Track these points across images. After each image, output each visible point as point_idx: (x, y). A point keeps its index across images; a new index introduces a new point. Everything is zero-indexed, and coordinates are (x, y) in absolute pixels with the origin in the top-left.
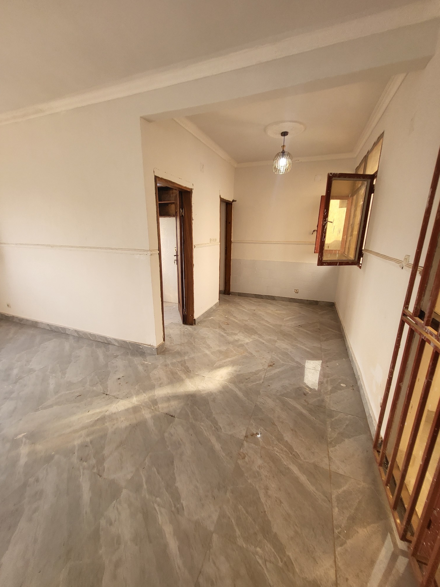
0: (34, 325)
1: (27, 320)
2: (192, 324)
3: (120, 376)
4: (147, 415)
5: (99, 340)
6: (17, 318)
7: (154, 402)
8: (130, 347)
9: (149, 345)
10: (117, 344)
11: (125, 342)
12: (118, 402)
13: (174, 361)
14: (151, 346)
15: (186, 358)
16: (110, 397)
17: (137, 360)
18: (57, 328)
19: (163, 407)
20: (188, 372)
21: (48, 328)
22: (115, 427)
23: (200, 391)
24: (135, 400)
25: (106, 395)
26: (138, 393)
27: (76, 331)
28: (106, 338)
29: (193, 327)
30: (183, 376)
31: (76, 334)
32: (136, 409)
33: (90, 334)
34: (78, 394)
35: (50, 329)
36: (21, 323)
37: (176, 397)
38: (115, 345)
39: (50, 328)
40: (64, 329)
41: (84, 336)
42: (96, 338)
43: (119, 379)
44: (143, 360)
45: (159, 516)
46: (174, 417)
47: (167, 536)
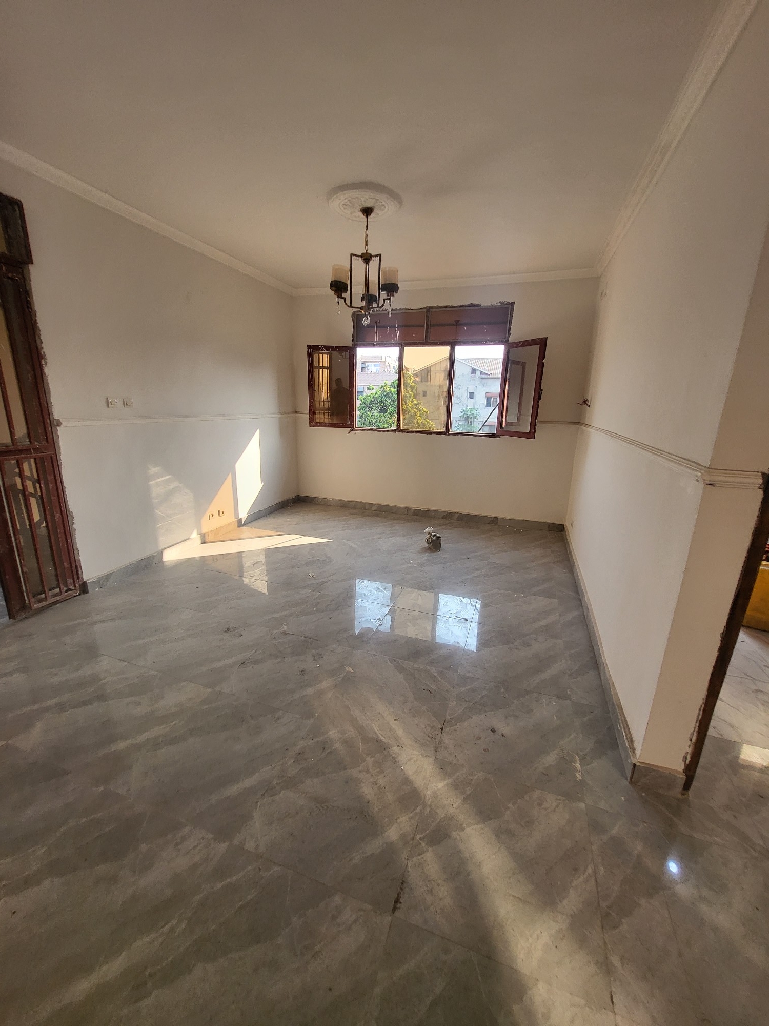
3: (503, 729)
12: (427, 756)
14: (632, 745)
16: (438, 737)
22: (362, 776)
24: (436, 787)
25: (442, 728)
26: (458, 786)
32: (410, 798)
34: (434, 688)
43: (493, 731)
45: (148, 939)
46: (395, 909)
47: (105, 968)
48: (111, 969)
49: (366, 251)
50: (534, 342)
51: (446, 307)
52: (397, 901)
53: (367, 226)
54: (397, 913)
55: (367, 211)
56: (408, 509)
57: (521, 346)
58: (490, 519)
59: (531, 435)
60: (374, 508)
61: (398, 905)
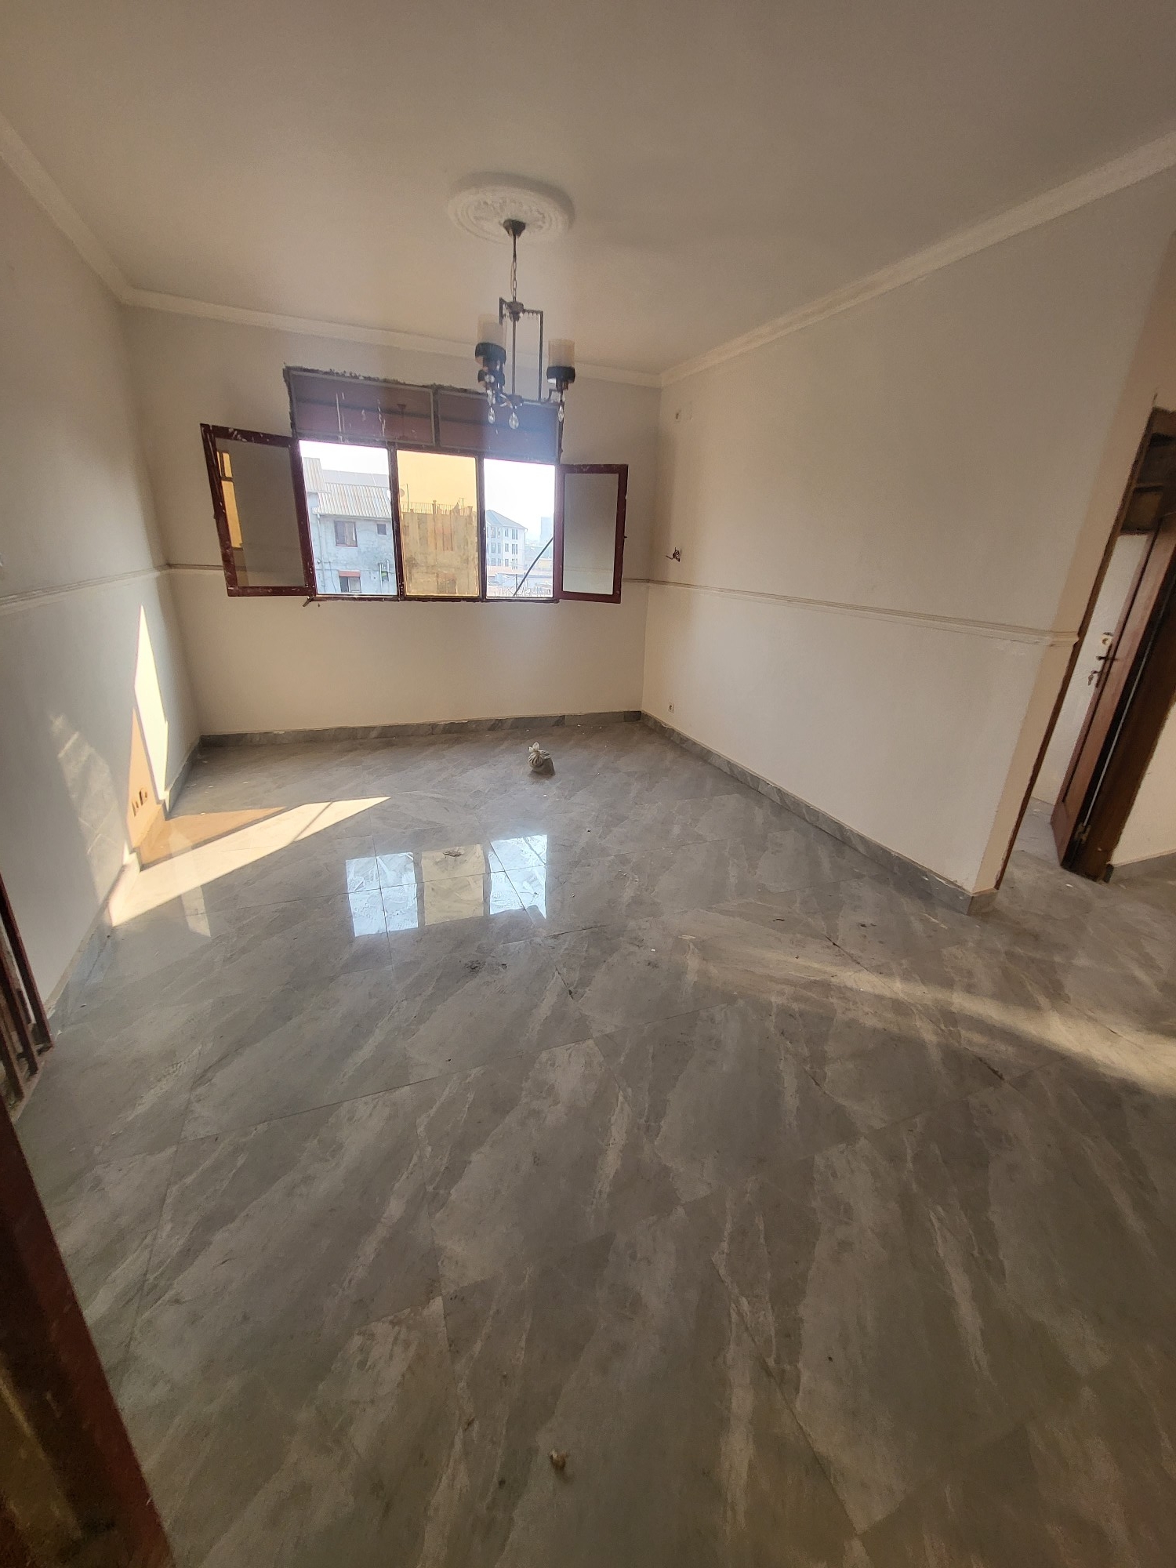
0: (703, 756)
1: (694, 744)
2: (1093, 877)
3: (868, 921)
4: (928, 1034)
5: (824, 827)
6: (679, 734)
7: (949, 1018)
8: (896, 869)
9: (952, 883)
10: (861, 849)
11: (886, 852)
12: (860, 971)
13: (1019, 950)
14: (956, 885)
15: (1057, 959)
16: (842, 952)
17: (909, 906)
18: (744, 773)
19: (974, 1041)
20: (1056, 994)
21: (726, 769)
22: (851, 1015)
23: (1091, 1061)
24: (897, 988)
25: (834, 944)
26: (906, 977)
27: (779, 790)
28: (840, 827)
29: (1099, 886)
30: (1043, 1001)
31: (777, 799)
32: (899, 1007)
33: (808, 807)
34: (778, 916)
35: (729, 773)
36: (681, 747)
37: (1010, 1036)
38: (856, 850)
39: (731, 770)
40: (756, 779)
41: (792, 807)
42: (818, 820)
43: (863, 926)
44: (926, 910)
45: (940, 1241)
46: (1001, 1077)
47: (956, 1289)
48: (959, 1284)
49: (515, 298)
50: (608, 469)
51: (465, 391)
52: (995, 1072)
53: (515, 256)
54: (1006, 1078)
55: (516, 228)
56: (433, 726)
57: (586, 472)
58: (556, 719)
59: (615, 598)
60: (374, 734)
61: (999, 1073)
